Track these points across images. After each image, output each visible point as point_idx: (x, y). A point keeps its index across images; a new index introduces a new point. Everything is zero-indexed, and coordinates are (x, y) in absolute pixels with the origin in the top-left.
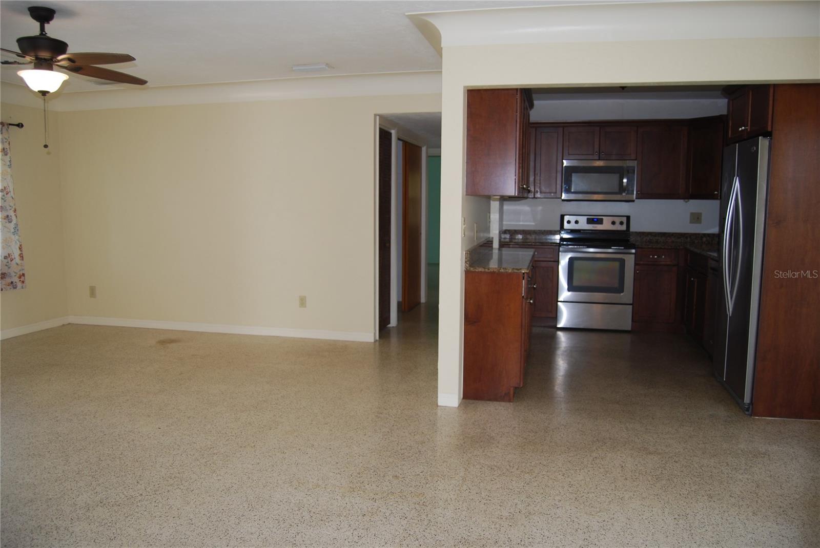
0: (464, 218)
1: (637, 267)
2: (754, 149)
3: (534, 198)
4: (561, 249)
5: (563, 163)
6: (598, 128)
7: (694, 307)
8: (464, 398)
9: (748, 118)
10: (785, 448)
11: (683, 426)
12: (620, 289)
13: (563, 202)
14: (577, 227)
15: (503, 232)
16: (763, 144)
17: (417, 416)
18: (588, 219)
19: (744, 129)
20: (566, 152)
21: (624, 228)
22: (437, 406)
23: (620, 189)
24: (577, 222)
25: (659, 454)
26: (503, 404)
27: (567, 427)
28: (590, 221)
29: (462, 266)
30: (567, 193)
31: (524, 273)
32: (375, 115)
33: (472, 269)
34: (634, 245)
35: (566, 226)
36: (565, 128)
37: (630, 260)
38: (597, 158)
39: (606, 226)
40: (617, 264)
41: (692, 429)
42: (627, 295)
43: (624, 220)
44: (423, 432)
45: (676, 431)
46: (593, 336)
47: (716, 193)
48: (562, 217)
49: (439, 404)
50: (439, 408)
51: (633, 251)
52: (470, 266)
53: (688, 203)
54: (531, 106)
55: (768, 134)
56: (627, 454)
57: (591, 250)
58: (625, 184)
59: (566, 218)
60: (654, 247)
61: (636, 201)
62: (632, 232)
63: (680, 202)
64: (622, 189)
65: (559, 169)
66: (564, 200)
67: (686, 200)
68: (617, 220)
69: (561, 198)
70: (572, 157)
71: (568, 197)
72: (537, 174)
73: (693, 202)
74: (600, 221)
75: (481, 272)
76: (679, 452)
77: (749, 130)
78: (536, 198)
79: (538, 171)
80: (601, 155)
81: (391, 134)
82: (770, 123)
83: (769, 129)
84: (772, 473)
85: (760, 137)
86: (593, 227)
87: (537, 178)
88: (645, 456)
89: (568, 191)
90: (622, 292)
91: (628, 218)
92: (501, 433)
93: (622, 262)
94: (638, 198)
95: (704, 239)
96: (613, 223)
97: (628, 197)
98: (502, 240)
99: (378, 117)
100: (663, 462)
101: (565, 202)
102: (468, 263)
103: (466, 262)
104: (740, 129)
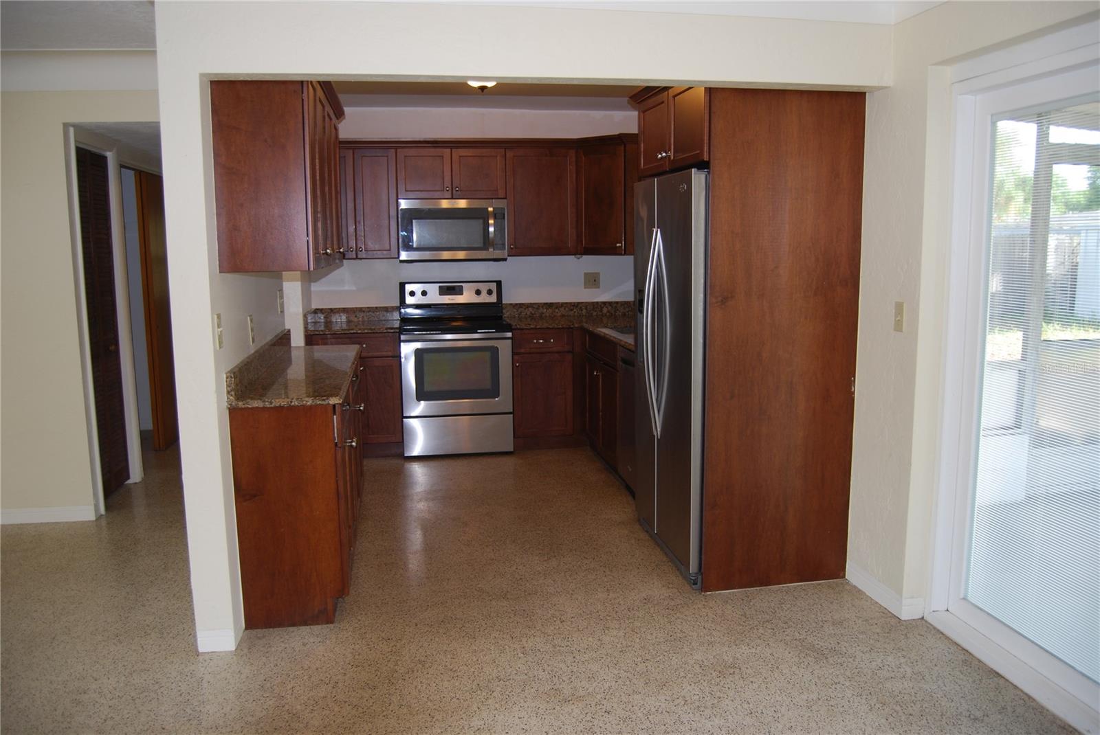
0: (219, 317)
1: (516, 357)
2: (683, 188)
3: (357, 258)
4: (403, 337)
5: (398, 205)
6: (449, 150)
7: (601, 414)
8: (247, 628)
9: (670, 139)
10: (758, 648)
11: (608, 628)
12: (494, 392)
13: (402, 264)
14: (424, 300)
15: (311, 312)
16: (698, 179)
17: (157, 687)
18: (440, 287)
19: (665, 157)
20: (401, 187)
21: (493, 299)
22: (198, 653)
23: (484, 243)
24: (424, 293)
25: (580, 698)
26: (316, 629)
27: (427, 666)
28: (445, 291)
29: (219, 402)
30: (407, 251)
31: (334, 406)
32: (66, 126)
33: (240, 404)
34: (510, 325)
35: (409, 300)
36: (399, 150)
37: (505, 348)
38: (450, 197)
39: (467, 297)
40: (487, 355)
41: (621, 633)
42: (504, 400)
43: (493, 287)
44: (163, 727)
45: (599, 643)
46: (460, 465)
47: (618, 245)
48: (402, 286)
49: (201, 649)
50: (201, 658)
51: (509, 335)
52: (238, 399)
53: (581, 259)
54: (340, 114)
55: (703, 165)
56: (530, 710)
57: (449, 337)
58: (491, 236)
59: (409, 288)
60: (538, 327)
61: (509, 258)
62: (506, 304)
63: (570, 259)
64: (487, 243)
65: (393, 213)
66: (401, 261)
67: (579, 256)
68: (484, 288)
69: (399, 257)
70: (411, 195)
71: (408, 256)
72: (359, 222)
73: (586, 259)
74: (459, 291)
75: (257, 407)
76: (610, 688)
77: (672, 158)
78: (361, 259)
79: (360, 218)
80: (454, 191)
81: (105, 158)
82: (706, 149)
83: (706, 158)
84: (751, 705)
85: (693, 170)
86: (449, 299)
87: (361, 227)
88: (558, 708)
89: (408, 247)
90: (498, 396)
91: (499, 283)
92: (312, 702)
93: (495, 351)
94: (511, 256)
95: (605, 310)
96: (478, 292)
97: (498, 254)
98: (310, 327)
99: (72, 130)
100: (588, 718)
101: (405, 264)
102: (233, 393)
103: (228, 392)
104: (660, 156)
